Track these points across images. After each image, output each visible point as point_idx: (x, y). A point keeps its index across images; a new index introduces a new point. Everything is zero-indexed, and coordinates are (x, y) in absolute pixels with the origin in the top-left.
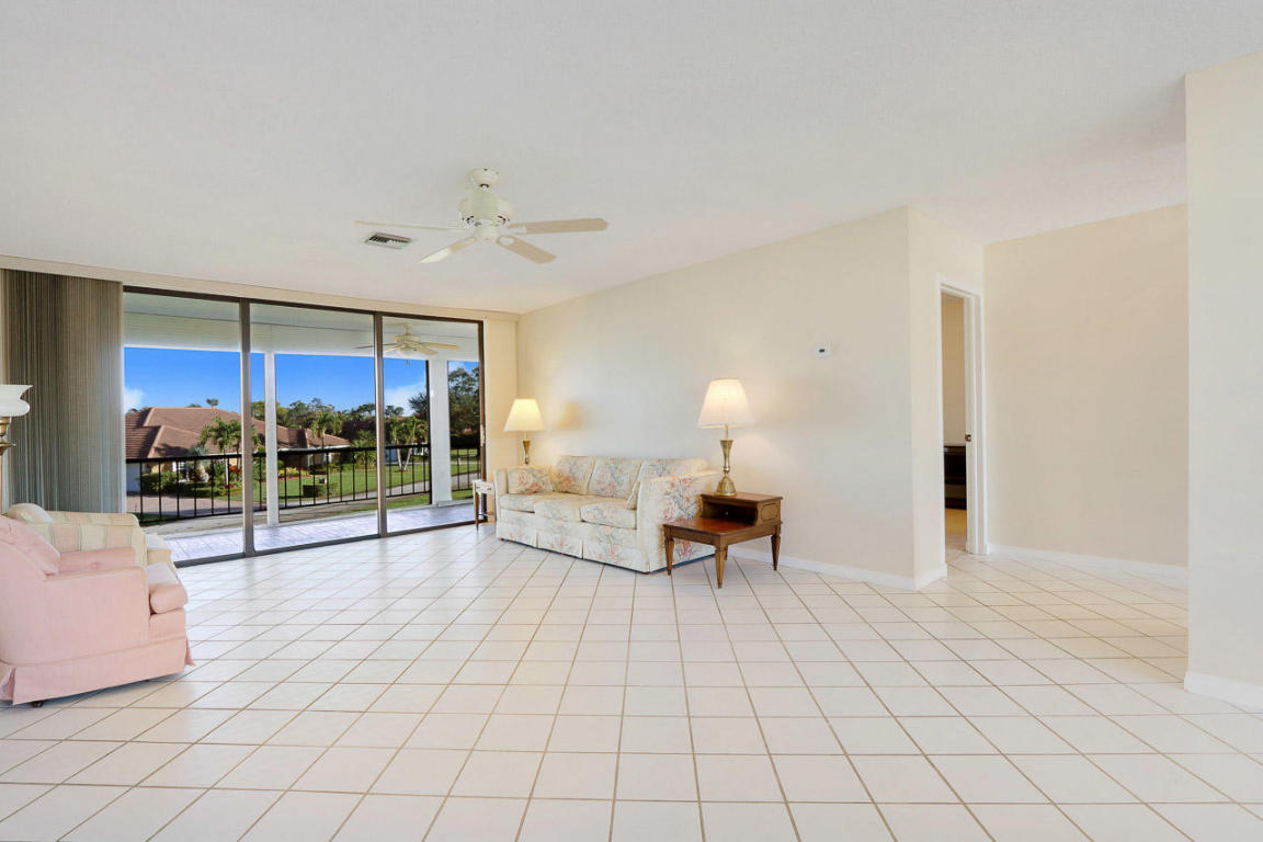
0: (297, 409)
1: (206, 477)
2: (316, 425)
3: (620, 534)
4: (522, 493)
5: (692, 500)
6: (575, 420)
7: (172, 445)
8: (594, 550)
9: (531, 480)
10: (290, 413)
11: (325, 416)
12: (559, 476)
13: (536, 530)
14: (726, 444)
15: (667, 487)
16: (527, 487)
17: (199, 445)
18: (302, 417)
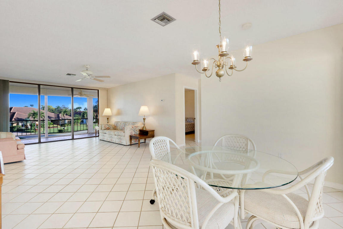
0: (57, 108)
1: (30, 127)
2: (62, 113)
3: (122, 137)
4: (105, 129)
5: (138, 131)
6: (119, 113)
7: (20, 118)
8: (117, 141)
9: (107, 127)
10: (55, 109)
11: (65, 110)
12: (114, 126)
13: (107, 137)
14: (144, 119)
15: (131, 128)
16: (106, 128)
17: (27, 118)
18: (59, 110)
